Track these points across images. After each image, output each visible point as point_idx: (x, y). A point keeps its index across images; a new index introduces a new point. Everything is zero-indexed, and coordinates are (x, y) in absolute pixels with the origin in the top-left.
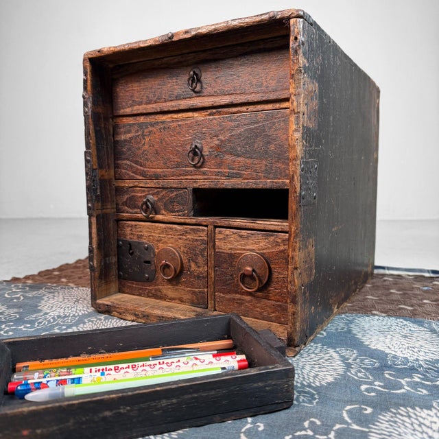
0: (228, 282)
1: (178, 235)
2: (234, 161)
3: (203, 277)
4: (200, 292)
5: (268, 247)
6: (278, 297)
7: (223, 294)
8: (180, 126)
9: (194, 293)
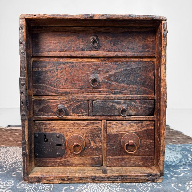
0: (115, 150)
1: (82, 127)
2: (118, 86)
3: (99, 149)
4: (97, 158)
5: (138, 129)
6: (143, 154)
7: (112, 156)
8: (83, 65)
9: (93, 159)
